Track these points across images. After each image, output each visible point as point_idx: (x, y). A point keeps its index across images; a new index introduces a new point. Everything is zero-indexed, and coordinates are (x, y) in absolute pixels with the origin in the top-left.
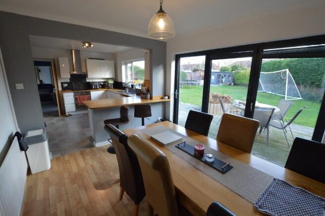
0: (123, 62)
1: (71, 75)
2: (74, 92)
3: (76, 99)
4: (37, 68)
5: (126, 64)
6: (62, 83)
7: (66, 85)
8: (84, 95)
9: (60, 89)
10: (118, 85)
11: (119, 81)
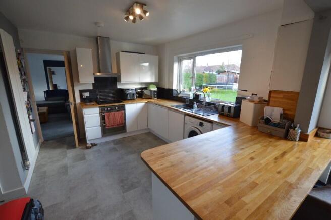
0: (175, 57)
1: (96, 79)
2: (99, 107)
3: (103, 118)
4: (50, 69)
5: (180, 61)
6: (81, 92)
7: (86, 95)
8: (115, 110)
9: (78, 101)
10: (165, 93)
11: (166, 87)
